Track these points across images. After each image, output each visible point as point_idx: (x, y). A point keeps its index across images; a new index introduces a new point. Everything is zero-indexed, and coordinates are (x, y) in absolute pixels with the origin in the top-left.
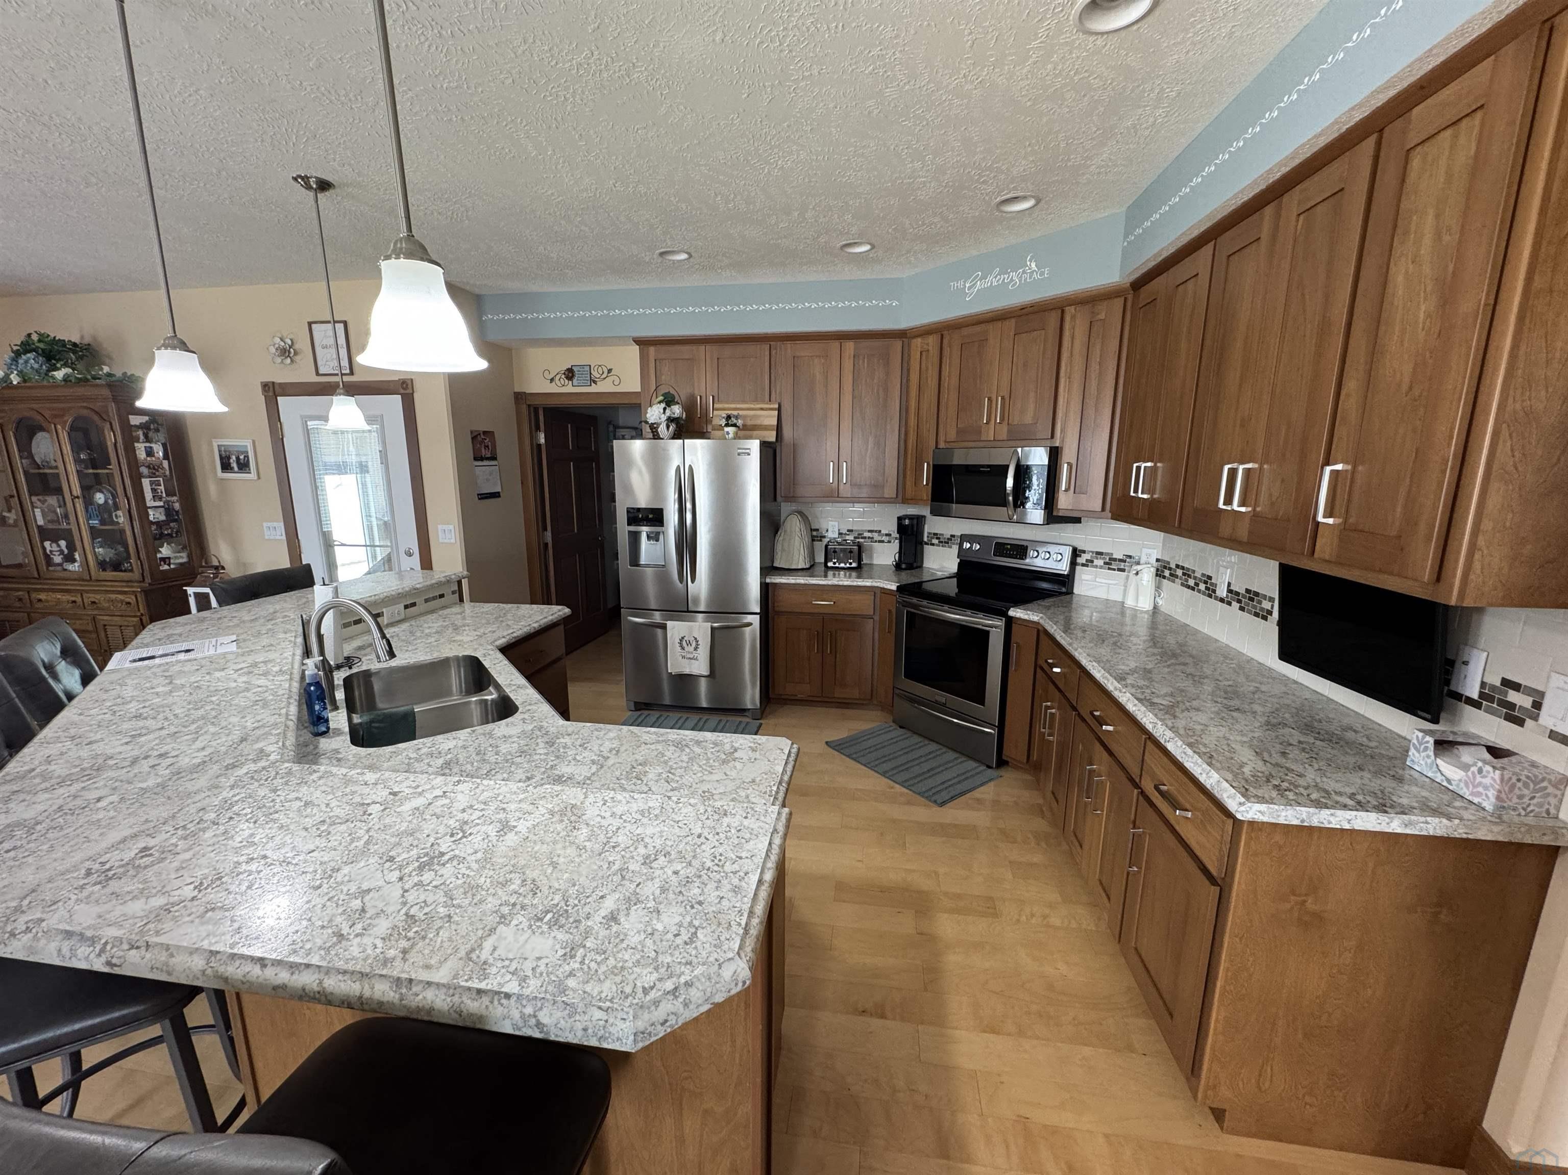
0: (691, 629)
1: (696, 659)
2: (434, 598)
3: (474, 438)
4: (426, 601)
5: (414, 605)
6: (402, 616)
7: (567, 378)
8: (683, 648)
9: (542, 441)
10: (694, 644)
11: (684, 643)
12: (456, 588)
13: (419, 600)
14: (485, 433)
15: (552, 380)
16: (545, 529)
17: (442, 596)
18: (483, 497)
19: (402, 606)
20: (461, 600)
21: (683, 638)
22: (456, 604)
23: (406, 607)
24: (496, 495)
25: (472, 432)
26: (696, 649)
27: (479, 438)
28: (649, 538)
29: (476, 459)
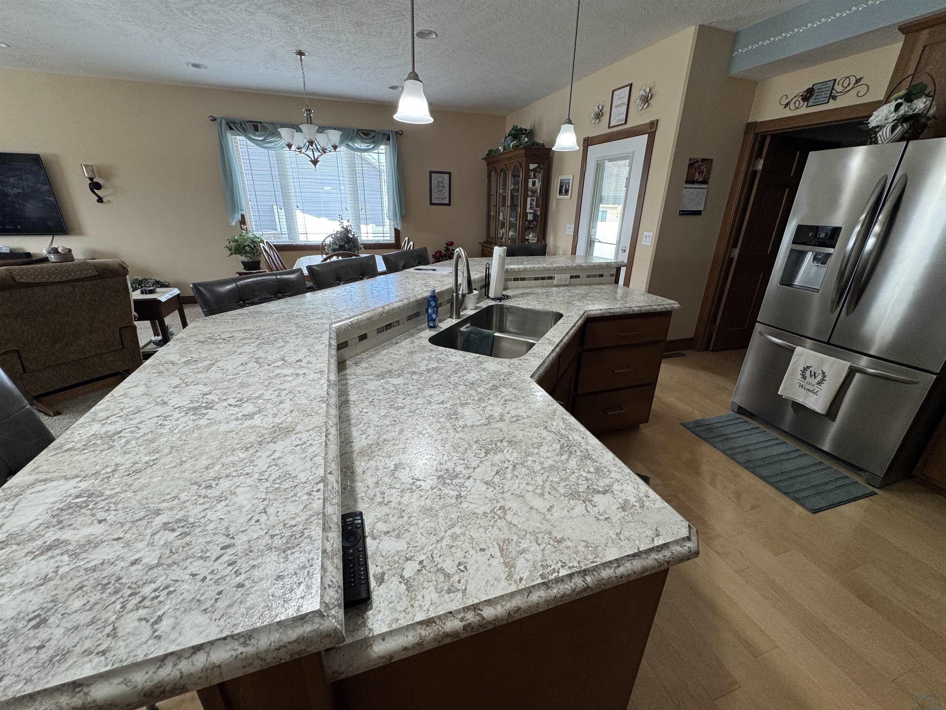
0: (822, 362)
1: (816, 393)
2: (594, 276)
3: (691, 165)
4: (588, 276)
5: (578, 277)
6: (567, 283)
7: (803, 99)
8: (804, 377)
9: (760, 167)
10: (819, 378)
11: (808, 373)
12: (614, 272)
13: (583, 275)
14: (703, 160)
15: (787, 105)
16: (735, 246)
17: (601, 276)
18: (684, 213)
19: (568, 276)
20: (617, 282)
21: (808, 367)
22: (612, 284)
23: (572, 277)
24: (697, 213)
25: (690, 159)
26: (819, 383)
27: (696, 165)
28: (815, 259)
29: (687, 182)
